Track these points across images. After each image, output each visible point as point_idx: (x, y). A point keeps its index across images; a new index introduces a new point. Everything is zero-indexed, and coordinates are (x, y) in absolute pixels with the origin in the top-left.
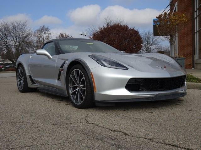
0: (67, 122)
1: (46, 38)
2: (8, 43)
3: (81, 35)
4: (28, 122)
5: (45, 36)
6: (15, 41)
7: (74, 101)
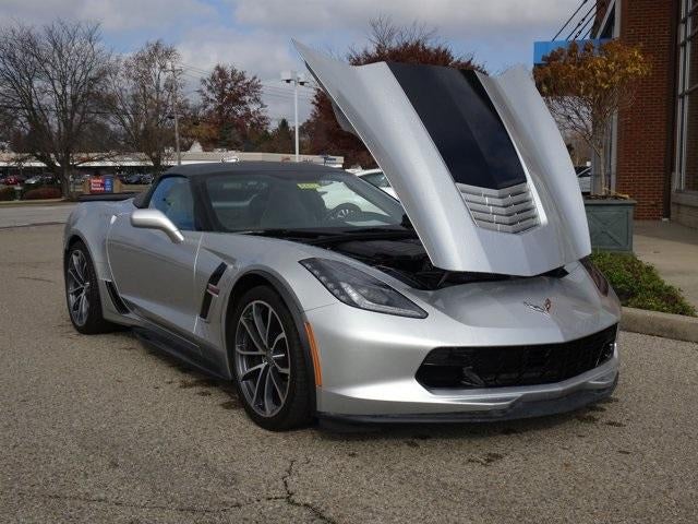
0: (226, 498)
1: (165, 86)
2: (34, 100)
3: (288, 81)
4: (102, 496)
5: (163, 77)
6: (60, 92)
7: (252, 404)
